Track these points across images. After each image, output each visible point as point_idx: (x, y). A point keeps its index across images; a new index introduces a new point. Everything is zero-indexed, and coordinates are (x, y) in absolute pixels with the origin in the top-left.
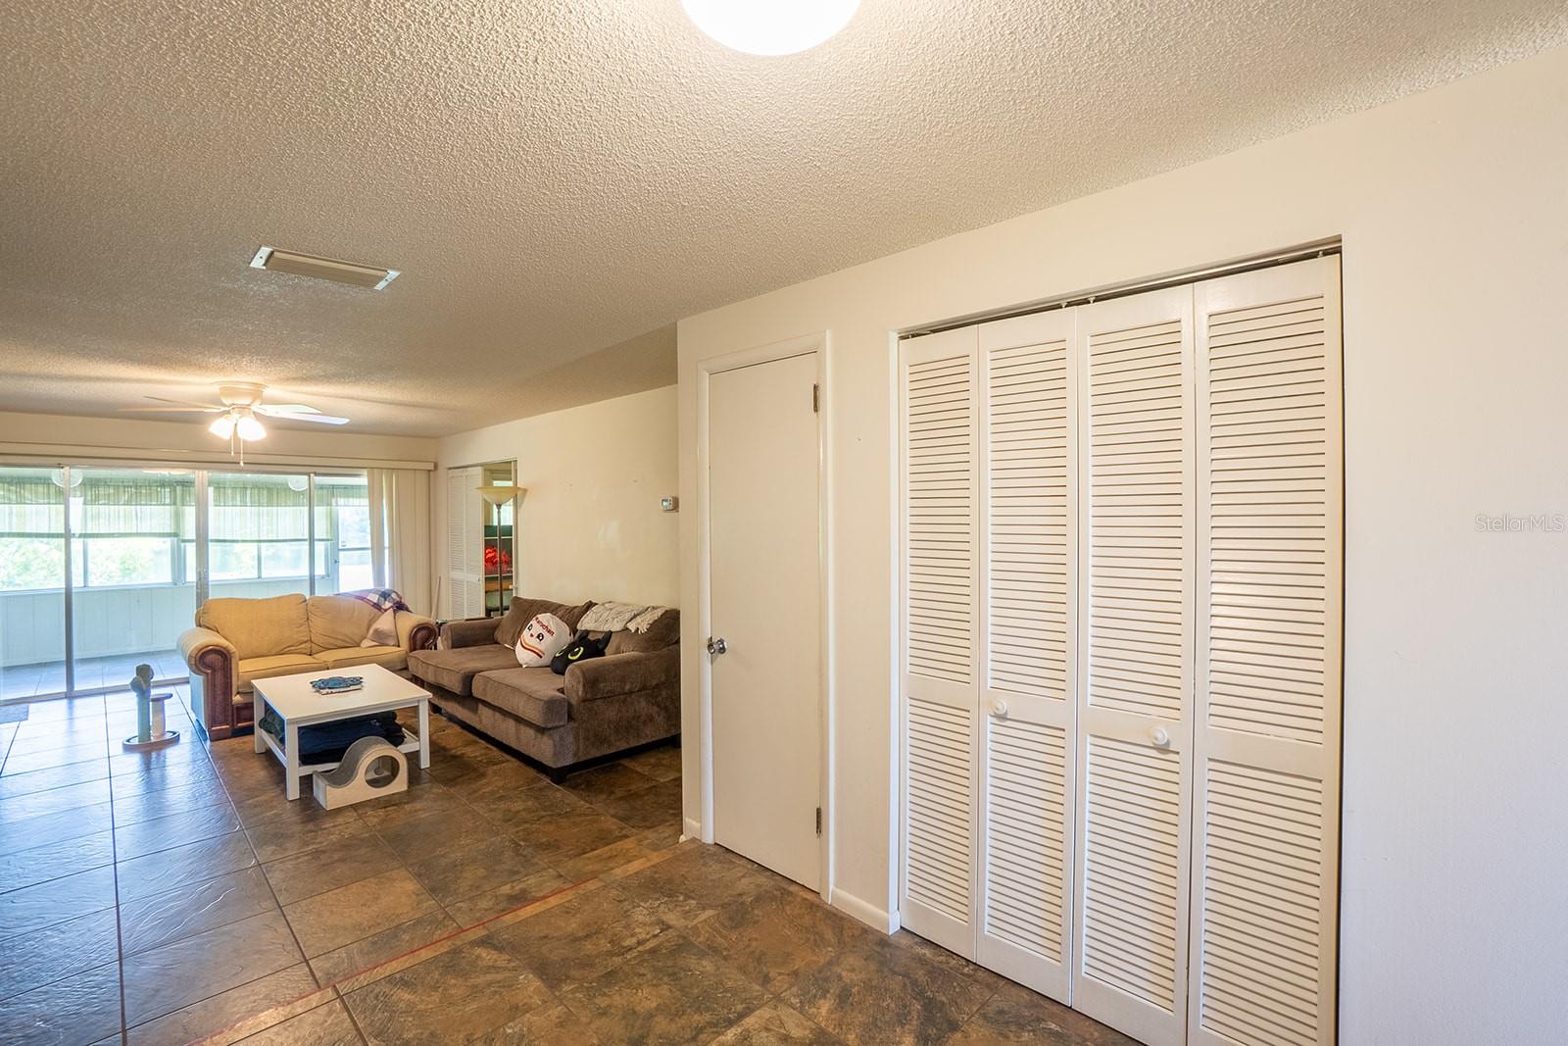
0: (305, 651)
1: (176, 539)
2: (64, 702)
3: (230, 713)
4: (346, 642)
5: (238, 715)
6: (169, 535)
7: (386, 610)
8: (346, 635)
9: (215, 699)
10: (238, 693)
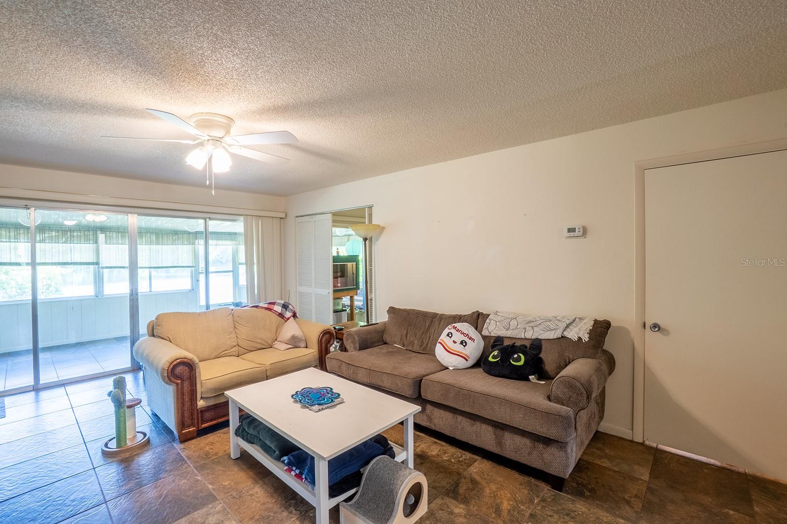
0: (235, 353)
1: (97, 266)
2: (33, 394)
3: (195, 416)
4: (264, 345)
5: (202, 417)
6: (93, 264)
7: (288, 319)
8: (262, 339)
9: (183, 405)
10: (202, 398)
